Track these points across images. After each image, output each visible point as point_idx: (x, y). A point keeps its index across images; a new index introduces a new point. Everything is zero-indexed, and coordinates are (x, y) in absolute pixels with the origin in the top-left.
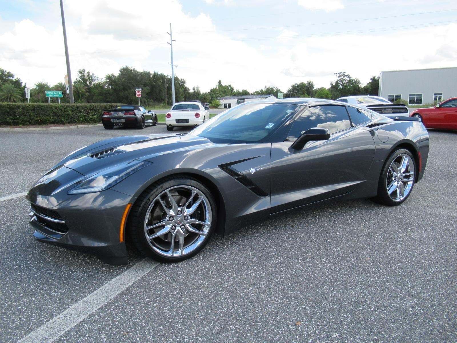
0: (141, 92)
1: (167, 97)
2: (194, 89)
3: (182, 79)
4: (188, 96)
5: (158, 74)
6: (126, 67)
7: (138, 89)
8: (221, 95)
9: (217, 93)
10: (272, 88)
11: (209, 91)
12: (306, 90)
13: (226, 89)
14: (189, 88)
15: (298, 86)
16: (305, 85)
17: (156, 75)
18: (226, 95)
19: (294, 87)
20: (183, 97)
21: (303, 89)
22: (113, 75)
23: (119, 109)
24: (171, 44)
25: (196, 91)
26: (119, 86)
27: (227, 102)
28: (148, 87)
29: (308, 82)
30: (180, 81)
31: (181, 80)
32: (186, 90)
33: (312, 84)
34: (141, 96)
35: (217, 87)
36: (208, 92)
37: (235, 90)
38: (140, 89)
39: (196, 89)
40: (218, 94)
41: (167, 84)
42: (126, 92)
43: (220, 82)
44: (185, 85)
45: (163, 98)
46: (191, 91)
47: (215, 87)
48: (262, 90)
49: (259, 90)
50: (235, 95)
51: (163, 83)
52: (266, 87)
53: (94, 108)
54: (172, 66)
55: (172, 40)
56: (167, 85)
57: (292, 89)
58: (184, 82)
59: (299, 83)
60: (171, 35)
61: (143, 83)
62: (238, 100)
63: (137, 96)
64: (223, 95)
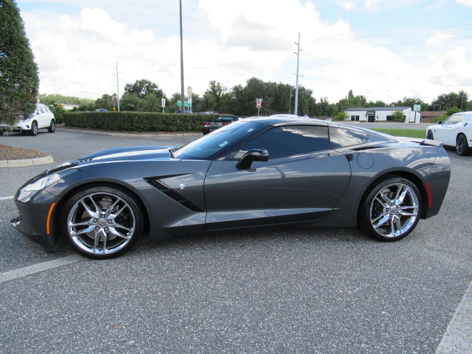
0: (261, 102)
1: (291, 108)
2: (322, 100)
3: (309, 89)
4: (313, 107)
5: (283, 85)
6: (253, 78)
7: (258, 100)
8: (349, 106)
9: (346, 104)
10: (413, 99)
11: (338, 102)
12: (457, 102)
13: (356, 99)
14: (315, 99)
15: (447, 97)
16: (456, 95)
17: (281, 86)
18: (356, 106)
19: (441, 98)
20: (307, 108)
21: (453, 100)
22: (240, 86)
23: (219, 120)
24: (298, 54)
25: (324, 102)
26: (245, 97)
27: (355, 113)
28: (272, 98)
29: (460, 92)
30: (307, 92)
31: (308, 90)
32: (312, 101)
33: (465, 95)
34: (260, 107)
35: (348, 98)
36: (337, 104)
37: (368, 101)
38: (261, 100)
39: (323, 100)
40: (347, 105)
41: (292, 94)
42: (251, 102)
43: (351, 92)
44: (311, 95)
45: (287, 108)
46: (318, 101)
47: (344, 98)
48: (400, 102)
49: (396, 101)
50: (367, 106)
51: (288, 93)
52: (405, 98)
54: (297, 76)
55: (299, 50)
56: (291, 96)
57: (439, 100)
58: (311, 92)
59: (448, 93)
60: (298, 45)
61: (268, 94)
62: (367, 112)
63: (257, 107)
64: (352, 106)
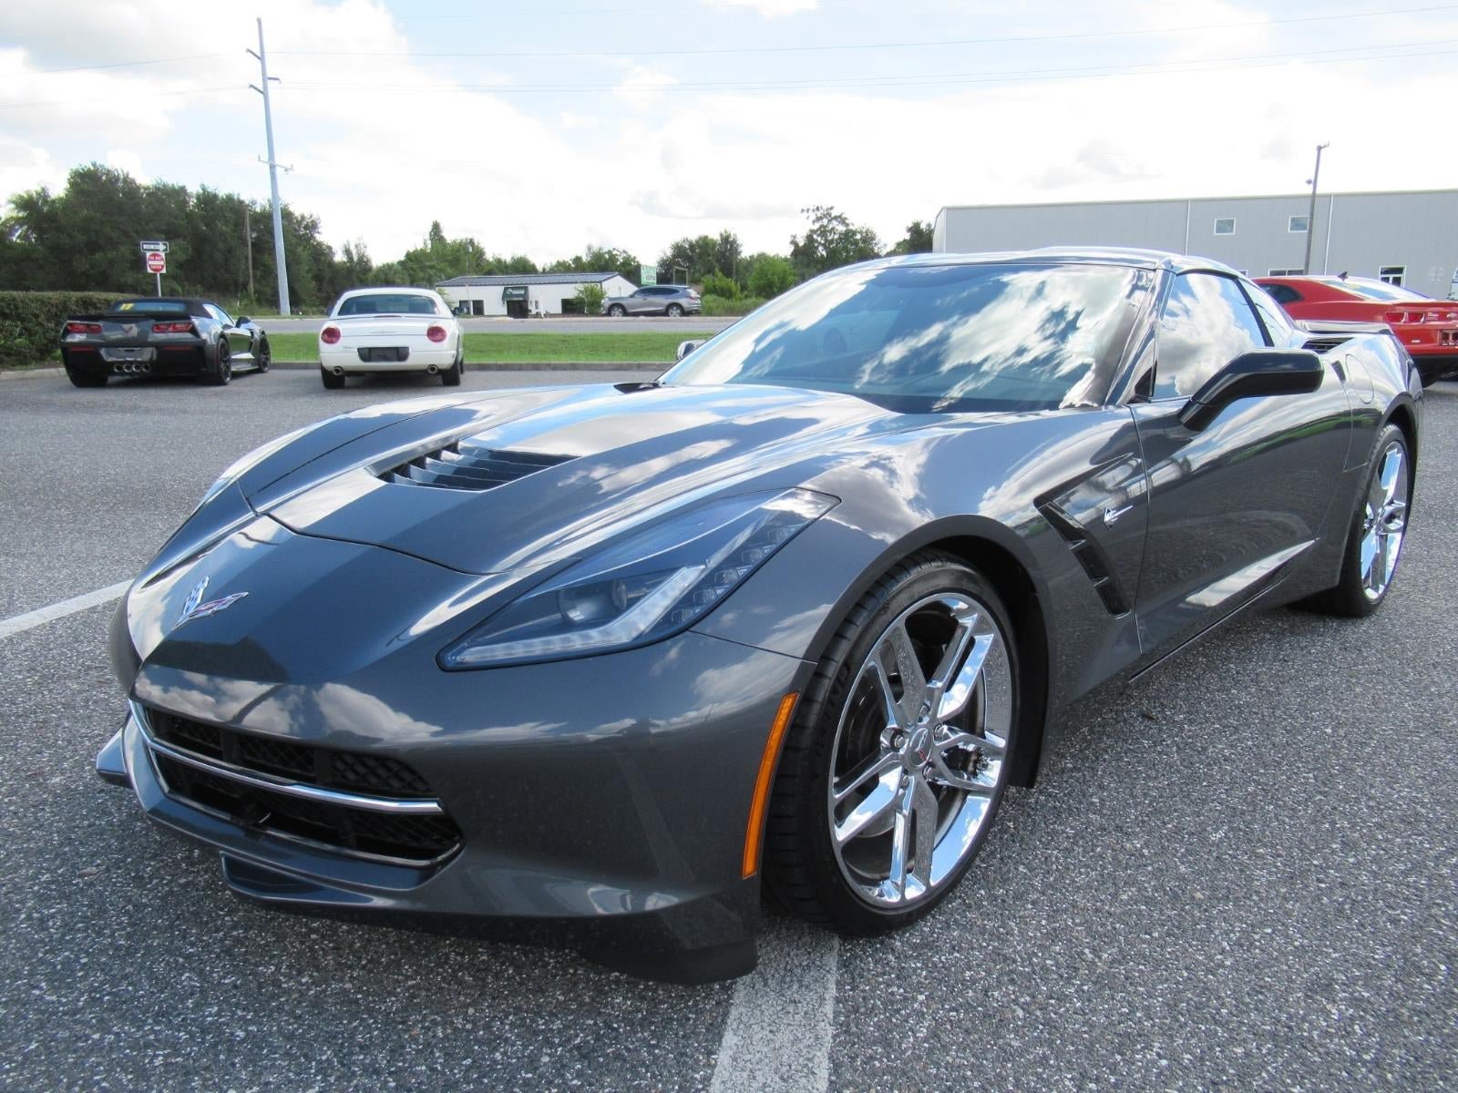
0: (163, 255)
1: (254, 276)
2: (348, 252)
3: (307, 215)
4: (327, 274)
5: (215, 196)
6: (94, 165)
7: (152, 247)
8: (441, 271)
9: (428, 264)
10: (609, 252)
11: (402, 258)
12: (718, 261)
13: (458, 251)
14: (330, 248)
15: (692, 246)
16: (714, 243)
17: (207, 200)
18: (462, 273)
19: (679, 251)
20: (310, 275)
21: (709, 255)
22: (43, 194)
23: (125, 312)
24: (264, 93)
25: (355, 258)
26: (71, 237)
27: (470, 293)
28: (181, 241)
29: (721, 235)
30: (299, 223)
31: (303, 217)
32: (320, 254)
33: (734, 241)
34: (164, 271)
35: (430, 246)
36: (401, 263)
37: (489, 256)
38: (161, 247)
39: (354, 252)
40: (432, 267)
41: (253, 230)
42: (98, 256)
43: (436, 227)
44: (316, 235)
45: (241, 280)
46: (339, 257)
47: (420, 246)
48: (578, 260)
49: (568, 257)
50: (490, 273)
51: (239, 224)
52: (589, 249)
53: (17, 308)
54: (272, 167)
55: (265, 79)
56: (251, 235)
57: (674, 256)
58: (313, 226)
59: (693, 237)
60: (261, 58)
61: (164, 228)
62: (506, 289)
63: (150, 271)
64: (449, 270)
